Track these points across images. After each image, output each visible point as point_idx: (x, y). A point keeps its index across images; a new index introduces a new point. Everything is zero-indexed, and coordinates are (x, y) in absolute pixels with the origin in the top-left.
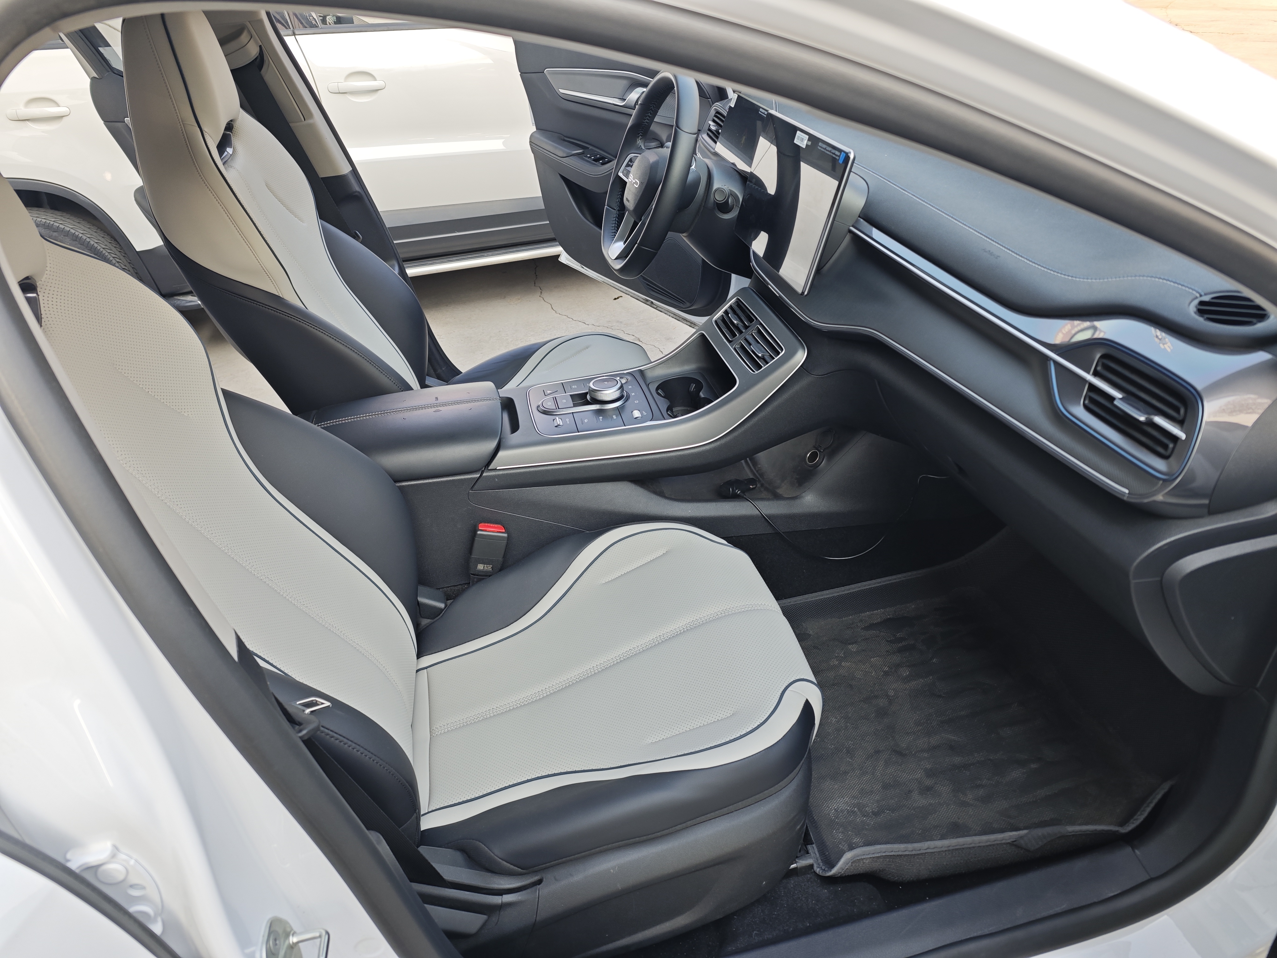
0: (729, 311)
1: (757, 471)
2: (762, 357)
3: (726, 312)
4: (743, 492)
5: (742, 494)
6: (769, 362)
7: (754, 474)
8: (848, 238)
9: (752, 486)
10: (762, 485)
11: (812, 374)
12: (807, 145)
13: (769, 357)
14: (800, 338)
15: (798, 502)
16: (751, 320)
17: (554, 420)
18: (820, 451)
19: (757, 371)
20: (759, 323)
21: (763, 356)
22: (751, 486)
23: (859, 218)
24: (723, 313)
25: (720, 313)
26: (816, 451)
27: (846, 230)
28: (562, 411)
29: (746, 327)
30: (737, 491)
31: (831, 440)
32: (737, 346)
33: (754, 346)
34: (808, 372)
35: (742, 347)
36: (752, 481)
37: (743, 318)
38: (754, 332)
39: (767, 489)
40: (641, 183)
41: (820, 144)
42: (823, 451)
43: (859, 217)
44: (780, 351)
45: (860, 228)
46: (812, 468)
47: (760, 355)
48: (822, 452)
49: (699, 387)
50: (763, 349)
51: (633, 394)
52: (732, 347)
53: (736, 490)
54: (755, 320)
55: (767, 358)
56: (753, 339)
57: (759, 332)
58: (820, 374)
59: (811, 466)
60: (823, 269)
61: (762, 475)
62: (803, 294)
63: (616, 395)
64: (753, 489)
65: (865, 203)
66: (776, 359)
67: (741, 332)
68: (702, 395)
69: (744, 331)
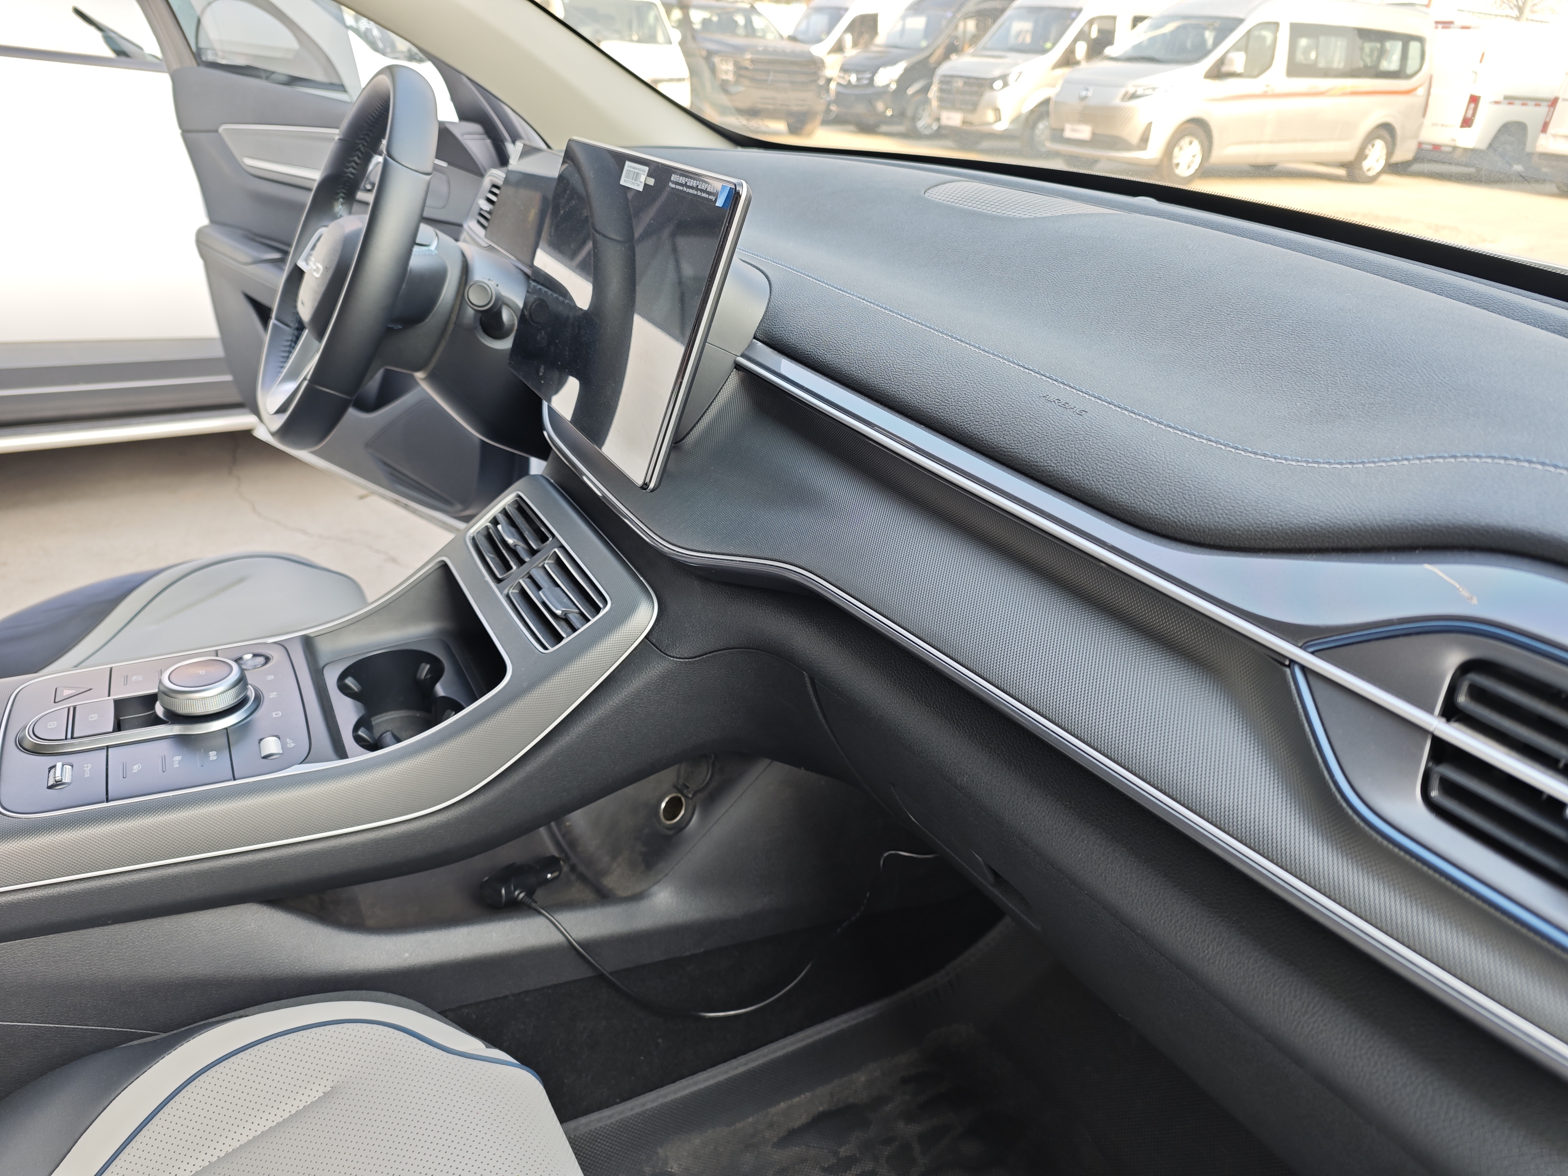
0: (501, 518)
1: (564, 836)
2: (564, 617)
3: (495, 522)
4: (530, 893)
5: (529, 901)
6: (579, 629)
7: (558, 844)
8: (734, 380)
9: (551, 873)
10: (573, 868)
11: (670, 656)
12: (646, 186)
13: (577, 615)
14: (641, 579)
15: (644, 905)
16: (543, 538)
17: (51, 768)
18: (686, 797)
19: (553, 646)
20: (559, 545)
21: (565, 615)
22: (549, 876)
23: (754, 340)
24: (490, 522)
25: (483, 521)
26: (680, 795)
27: (730, 364)
28: (80, 744)
29: (533, 552)
30: (517, 893)
31: (707, 775)
32: (513, 592)
33: (547, 593)
34: (661, 652)
35: (523, 592)
36: (551, 863)
37: (527, 534)
38: (547, 563)
39: (583, 878)
40: (326, 269)
41: (674, 177)
42: (694, 795)
43: (755, 338)
44: (601, 605)
45: (759, 359)
46: (671, 833)
47: (559, 612)
48: (691, 798)
49: (437, 673)
50: (566, 600)
51: (273, 695)
52: (501, 593)
53: (515, 890)
54: (550, 539)
55: (574, 619)
56: (546, 578)
57: (559, 562)
58: (686, 655)
59: (670, 828)
60: (686, 440)
61: (573, 844)
62: (644, 486)
63: (228, 700)
64: (552, 879)
65: (766, 312)
66: (593, 621)
67: (521, 562)
68: (440, 690)
69: (527, 559)
